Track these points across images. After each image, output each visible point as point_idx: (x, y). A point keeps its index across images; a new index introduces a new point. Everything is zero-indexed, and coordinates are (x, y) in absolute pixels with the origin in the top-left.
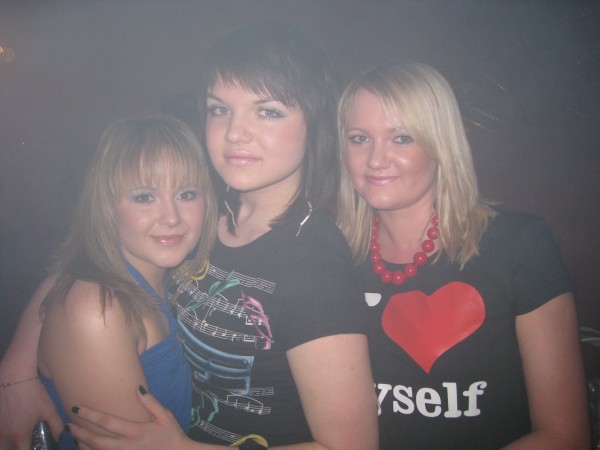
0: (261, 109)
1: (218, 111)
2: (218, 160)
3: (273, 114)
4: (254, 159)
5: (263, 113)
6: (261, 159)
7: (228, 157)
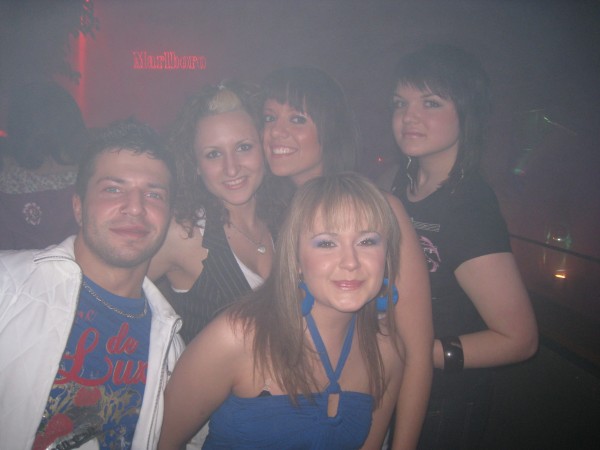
0: (426, 101)
1: (400, 105)
2: (399, 136)
3: (435, 104)
4: (420, 135)
5: (428, 104)
6: (425, 135)
7: (405, 134)
